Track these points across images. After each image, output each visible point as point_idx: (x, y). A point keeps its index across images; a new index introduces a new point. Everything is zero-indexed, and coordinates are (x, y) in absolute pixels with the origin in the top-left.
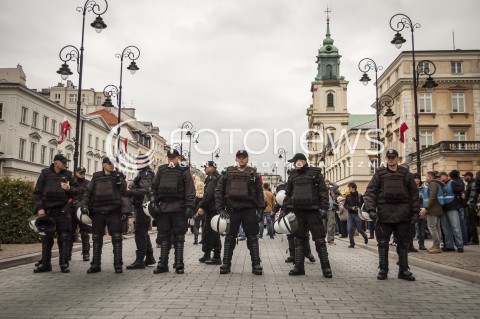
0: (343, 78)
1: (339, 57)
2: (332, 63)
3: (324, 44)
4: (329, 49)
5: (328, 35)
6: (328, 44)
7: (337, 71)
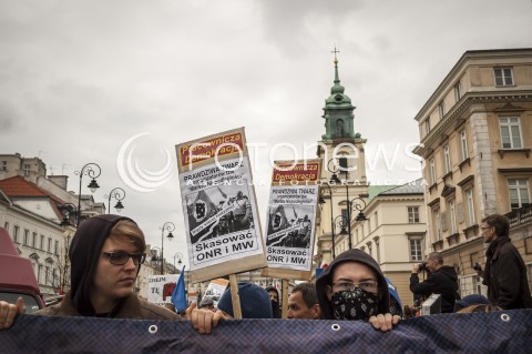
0: (358, 136)
1: (352, 109)
2: (343, 117)
3: (333, 92)
4: (339, 99)
5: (337, 82)
6: (338, 93)
7: (351, 126)
